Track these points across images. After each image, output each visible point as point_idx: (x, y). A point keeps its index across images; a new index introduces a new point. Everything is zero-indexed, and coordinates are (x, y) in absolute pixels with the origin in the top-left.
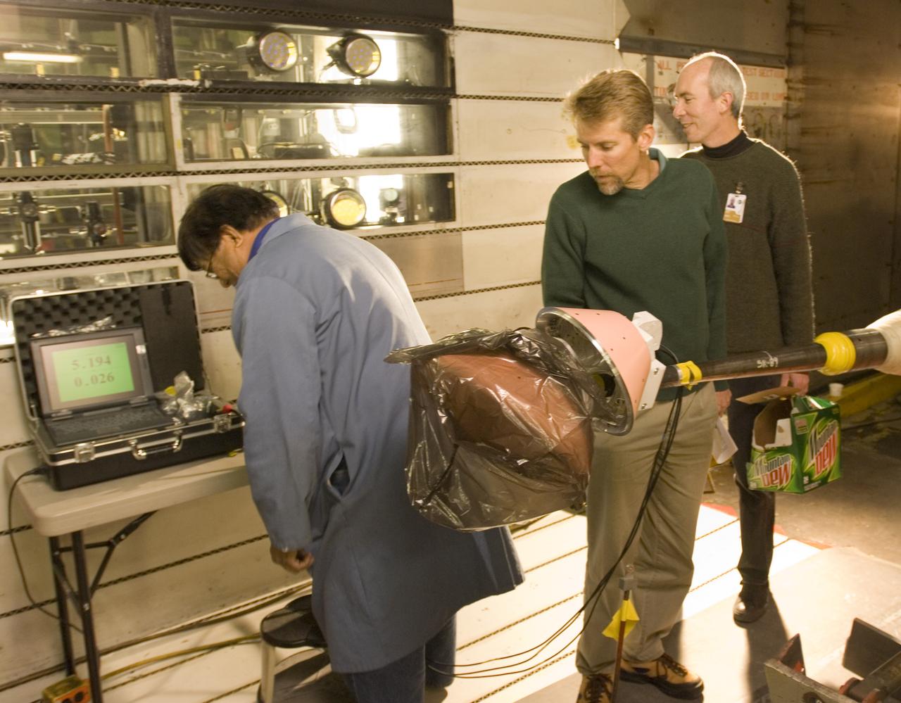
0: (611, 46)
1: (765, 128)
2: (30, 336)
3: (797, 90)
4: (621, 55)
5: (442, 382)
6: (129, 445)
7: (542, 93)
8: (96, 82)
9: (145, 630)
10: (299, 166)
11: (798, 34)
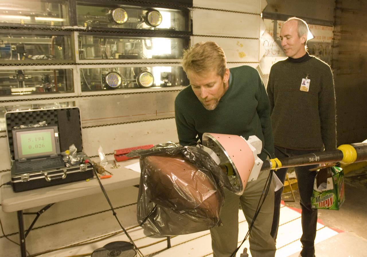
0: (259, 16)
1: (323, 51)
2: (13, 127)
3: (338, 35)
4: (263, 20)
5: (147, 170)
6: (45, 175)
7: (229, 35)
8: (44, 27)
9: (56, 246)
10: (126, 62)
11: (339, 12)
